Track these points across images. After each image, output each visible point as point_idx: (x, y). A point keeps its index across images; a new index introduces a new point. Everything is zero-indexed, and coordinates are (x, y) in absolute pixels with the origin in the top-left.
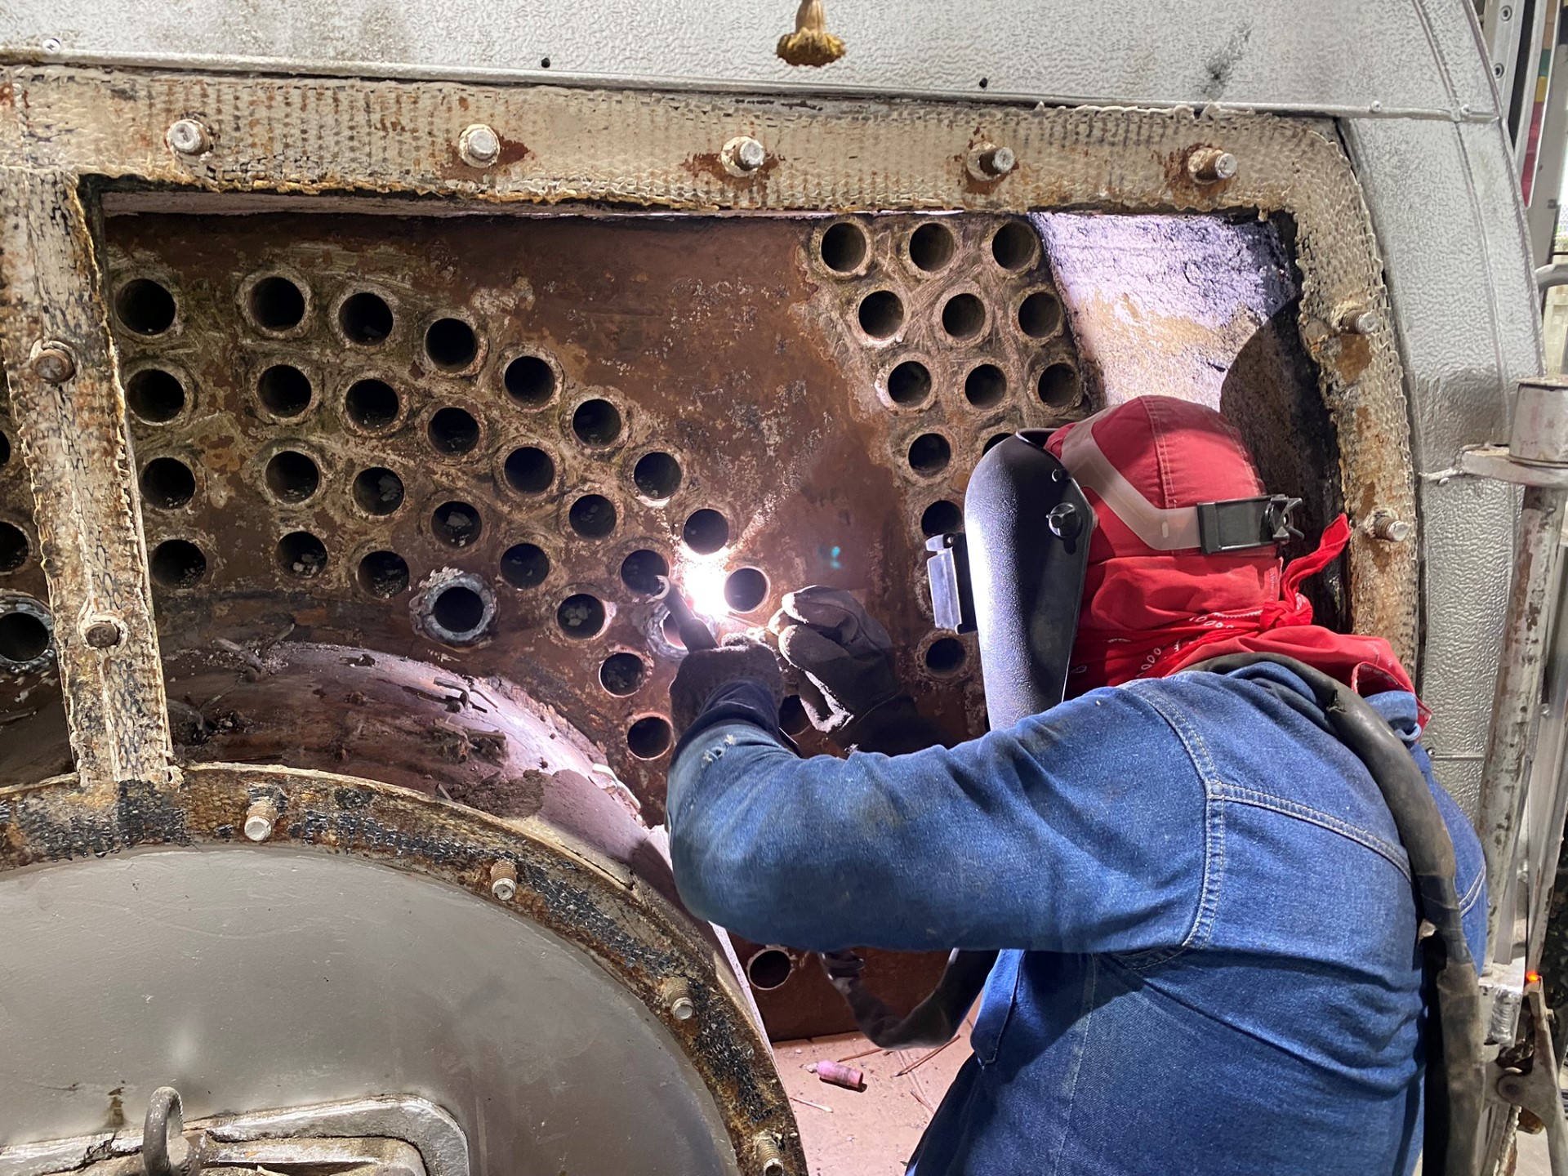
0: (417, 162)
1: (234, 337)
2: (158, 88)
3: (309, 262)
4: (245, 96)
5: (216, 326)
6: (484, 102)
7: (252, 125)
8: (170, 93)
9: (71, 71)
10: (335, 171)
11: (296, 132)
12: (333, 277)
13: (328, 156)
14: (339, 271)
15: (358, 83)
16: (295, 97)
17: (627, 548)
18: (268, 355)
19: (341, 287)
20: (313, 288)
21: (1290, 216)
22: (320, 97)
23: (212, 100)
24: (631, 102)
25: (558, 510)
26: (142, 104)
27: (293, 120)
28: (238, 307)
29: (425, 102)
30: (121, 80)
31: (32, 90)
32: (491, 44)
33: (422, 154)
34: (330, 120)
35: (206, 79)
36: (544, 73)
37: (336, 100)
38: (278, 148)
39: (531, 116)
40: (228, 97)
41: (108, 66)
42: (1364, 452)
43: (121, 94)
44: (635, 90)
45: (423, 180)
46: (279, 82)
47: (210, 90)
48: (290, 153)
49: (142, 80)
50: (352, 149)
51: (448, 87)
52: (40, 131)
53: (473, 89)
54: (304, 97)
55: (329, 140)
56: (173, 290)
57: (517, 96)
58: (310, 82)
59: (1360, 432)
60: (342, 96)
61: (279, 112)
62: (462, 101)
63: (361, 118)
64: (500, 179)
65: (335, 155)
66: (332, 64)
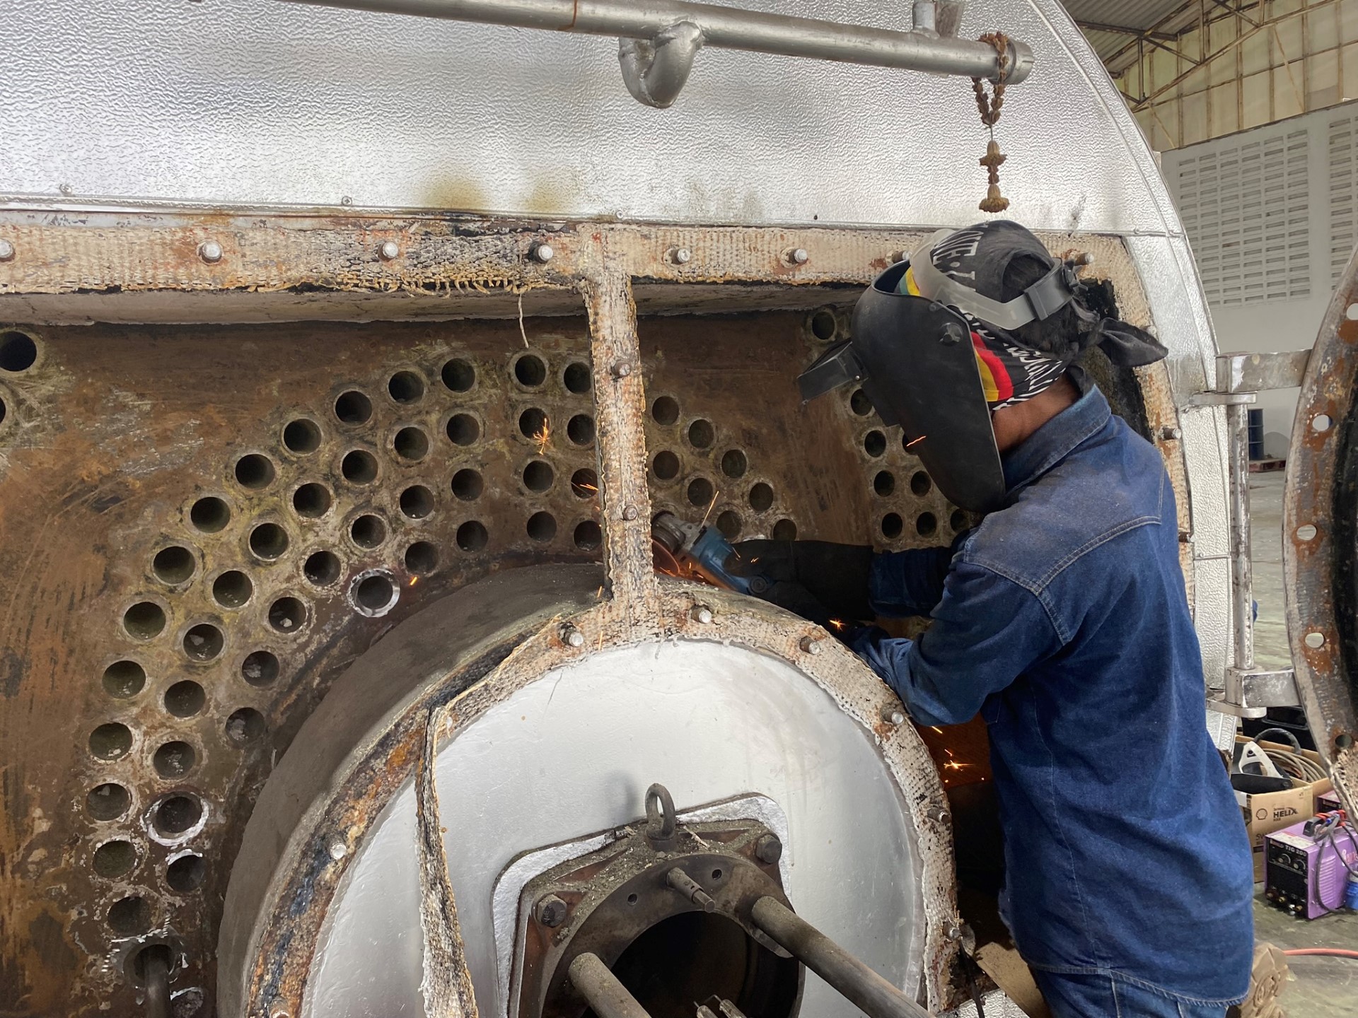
0: (763, 266)
1: (506, 392)
2: (660, 233)
3: (548, 346)
4: (694, 235)
5: (495, 386)
6: (791, 237)
7: (697, 250)
8: (665, 236)
9: (626, 226)
10: (730, 271)
11: (714, 253)
12: (559, 354)
13: (727, 265)
14: (563, 350)
15: (741, 229)
16: (715, 237)
17: (719, 510)
18: (525, 402)
19: (564, 359)
20: (550, 360)
21: (1110, 283)
22: (725, 236)
23: (681, 239)
24: (849, 235)
25: (681, 489)
26: (653, 241)
27: (714, 247)
28: (509, 374)
29: (767, 237)
30: (645, 230)
31: (609, 235)
32: (794, 210)
33: (766, 262)
34: (728, 247)
35: (680, 229)
36: (816, 222)
37: (731, 237)
38: (707, 260)
39: (809, 243)
40: (688, 237)
41: (639, 223)
42: (1153, 396)
43: (646, 237)
44: (851, 229)
45: (766, 275)
46: (709, 229)
47: (681, 234)
48: (712, 263)
49: (653, 229)
50: (737, 261)
51: (777, 230)
52: (611, 255)
53: (786, 231)
54: (718, 236)
55: (728, 256)
56: (474, 365)
57: (804, 233)
58: (721, 229)
59: (1151, 387)
60: (733, 235)
61: (708, 244)
62: (782, 236)
63: (741, 245)
64: (797, 273)
65: (730, 264)
66: (733, 220)
